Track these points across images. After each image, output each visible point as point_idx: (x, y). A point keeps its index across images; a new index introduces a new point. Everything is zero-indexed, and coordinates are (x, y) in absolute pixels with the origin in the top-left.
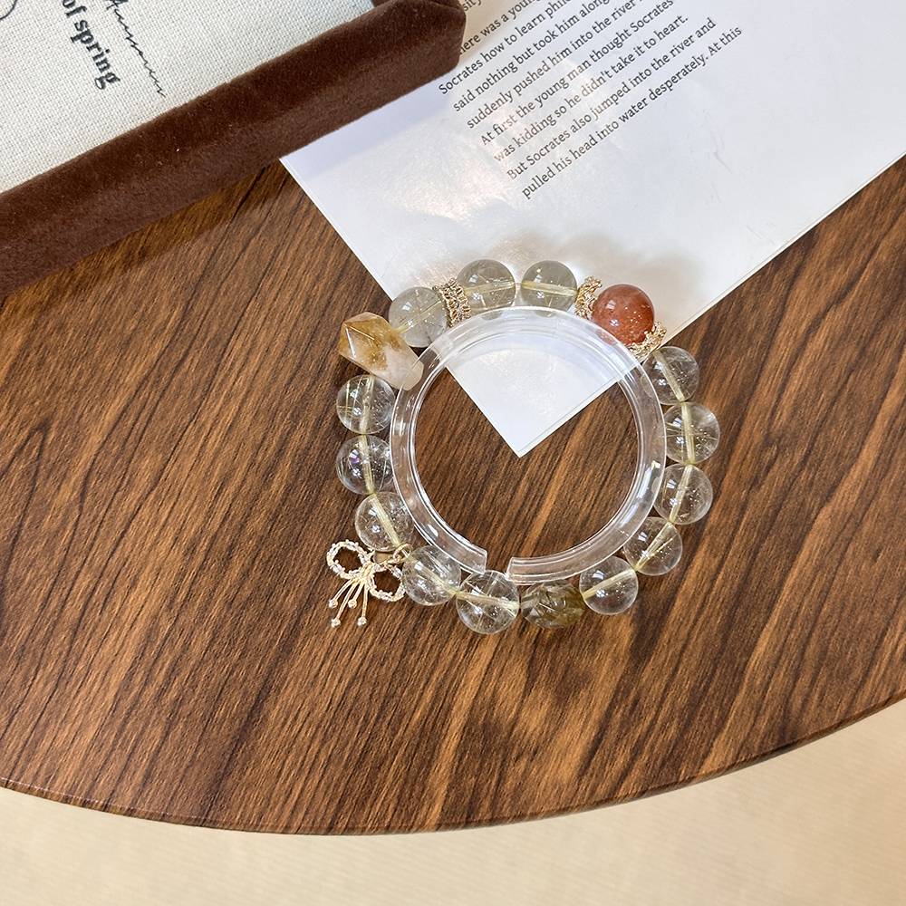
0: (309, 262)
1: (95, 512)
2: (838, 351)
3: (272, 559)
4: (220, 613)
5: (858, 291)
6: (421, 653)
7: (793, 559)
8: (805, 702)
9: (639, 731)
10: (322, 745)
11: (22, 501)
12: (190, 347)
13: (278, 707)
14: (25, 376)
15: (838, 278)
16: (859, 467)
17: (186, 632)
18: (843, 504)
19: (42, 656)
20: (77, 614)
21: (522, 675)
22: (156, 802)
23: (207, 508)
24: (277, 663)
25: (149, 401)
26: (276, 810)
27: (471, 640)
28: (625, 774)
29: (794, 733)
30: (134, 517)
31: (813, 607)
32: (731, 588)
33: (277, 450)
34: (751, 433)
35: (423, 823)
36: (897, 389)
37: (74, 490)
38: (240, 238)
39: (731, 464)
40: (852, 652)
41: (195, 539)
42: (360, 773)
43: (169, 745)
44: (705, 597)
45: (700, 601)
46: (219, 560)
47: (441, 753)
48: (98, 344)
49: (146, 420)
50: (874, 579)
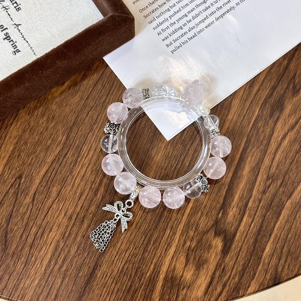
1: (37, 206)
2: (292, 146)
4: (80, 240)
5: (299, 125)
6: (149, 253)
7: (278, 218)
8: (283, 268)
9: (225, 279)
10: (115, 285)
11: (13, 202)
12: (69, 149)
13: (100, 272)
14: (14, 160)
15: (292, 121)
17: (69, 246)
18: (295, 199)
19: (20, 255)
20: (32, 241)
21: (184, 260)
23: (75, 204)
24: (100, 257)
25: (56, 168)
27: (166, 248)
28: (220, 294)
29: (279, 279)
30: (51, 207)
31: (285, 235)
32: (256, 229)
33: (99, 184)
34: (262, 175)
37: (30, 198)
38: (86, 111)
39: (255, 185)
40: (299, 251)
41: (71, 214)
42: (129, 294)
43: (64, 285)
44: (247, 232)
45: (245, 234)
46: (80, 221)
47: (157, 287)
48: (38, 149)
49: (54, 174)
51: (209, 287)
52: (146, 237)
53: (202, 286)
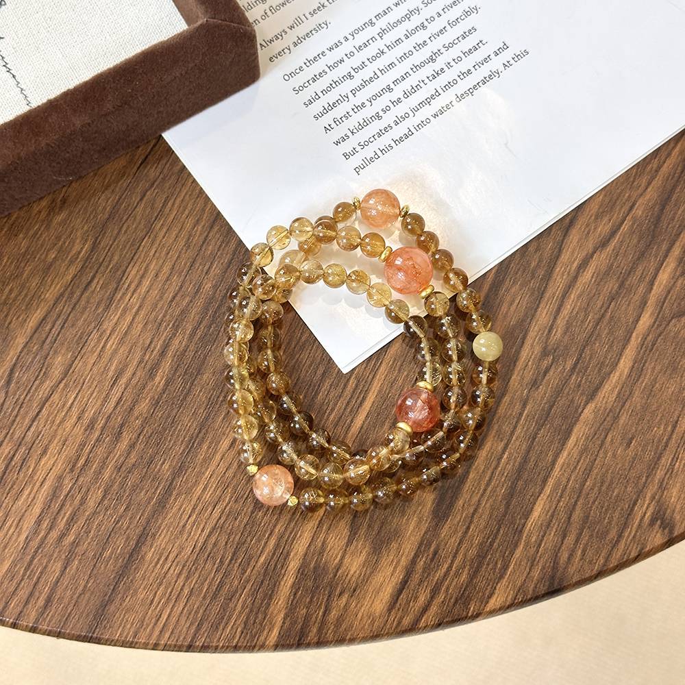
0: (191, 210)
1: (17, 396)
2: (602, 283)
3: (153, 435)
4: (111, 476)
5: (619, 239)
6: (267, 511)
7: (563, 444)
8: (571, 556)
9: (438, 575)
10: (186, 581)
12: (97, 272)
13: (153, 550)
15: (604, 228)
16: (617, 374)
17: (84, 490)
18: (604, 402)
21: (346, 530)
22: (54, 621)
23: (104, 395)
24: (153, 516)
25: (63, 313)
26: (148, 630)
28: (425, 609)
29: (561, 580)
30: (47, 400)
31: (578, 482)
32: (514, 465)
33: (160, 352)
34: (532, 345)
35: (264, 644)
36: (649, 313)
38: (139, 190)
39: (516, 369)
40: (609, 518)
41: (94, 418)
42: (215, 603)
43: (67, 577)
44: (493, 472)
45: (488, 475)
46: (112, 434)
47: (280, 589)
48: (26, 268)
49: (60, 327)
50: (628, 461)
51: (400, 591)
53: (385, 590)
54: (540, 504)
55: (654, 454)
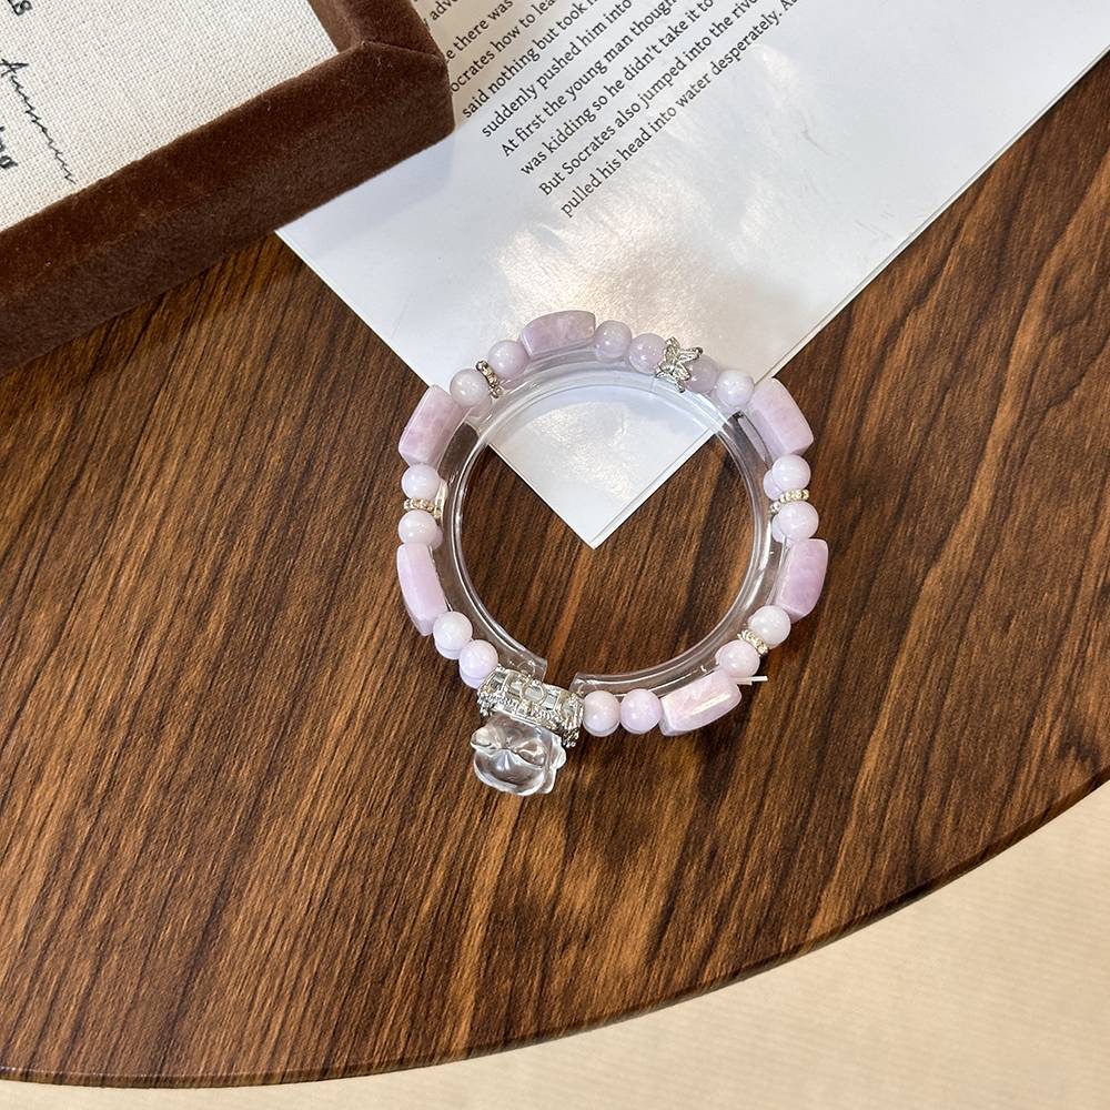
0: (230, 334)
2: (926, 365)
3: (216, 723)
4: (155, 802)
5: (944, 285)
6: (424, 823)
7: (898, 640)
8: (936, 827)
9: (721, 892)
10: (304, 960)
12: (85, 461)
13: (241, 917)
15: (918, 271)
16: (971, 512)
17: (111, 834)
18: (956, 562)
21: (559, 838)
22: (91, 1060)
23: (125, 666)
24: (234, 860)
25: (38, 537)
26: (252, 1054)
27: (488, 797)
28: (708, 952)
29: (927, 870)
30: (30, 689)
31: (932, 702)
32: (822, 689)
33: (210, 581)
35: (448, 1048)
36: (1007, 408)
40: (990, 755)
41: (113, 709)
42: (357, 992)
43: (103, 982)
44: (789, 706)
45: (783, 710)
46: (147, 731)
47: (463, 952)
49: (36, 562)
50: (1008, 655)
51: (662, 928)
52: (405, 766)
54: (874, 747)
55: (1051, 637)
